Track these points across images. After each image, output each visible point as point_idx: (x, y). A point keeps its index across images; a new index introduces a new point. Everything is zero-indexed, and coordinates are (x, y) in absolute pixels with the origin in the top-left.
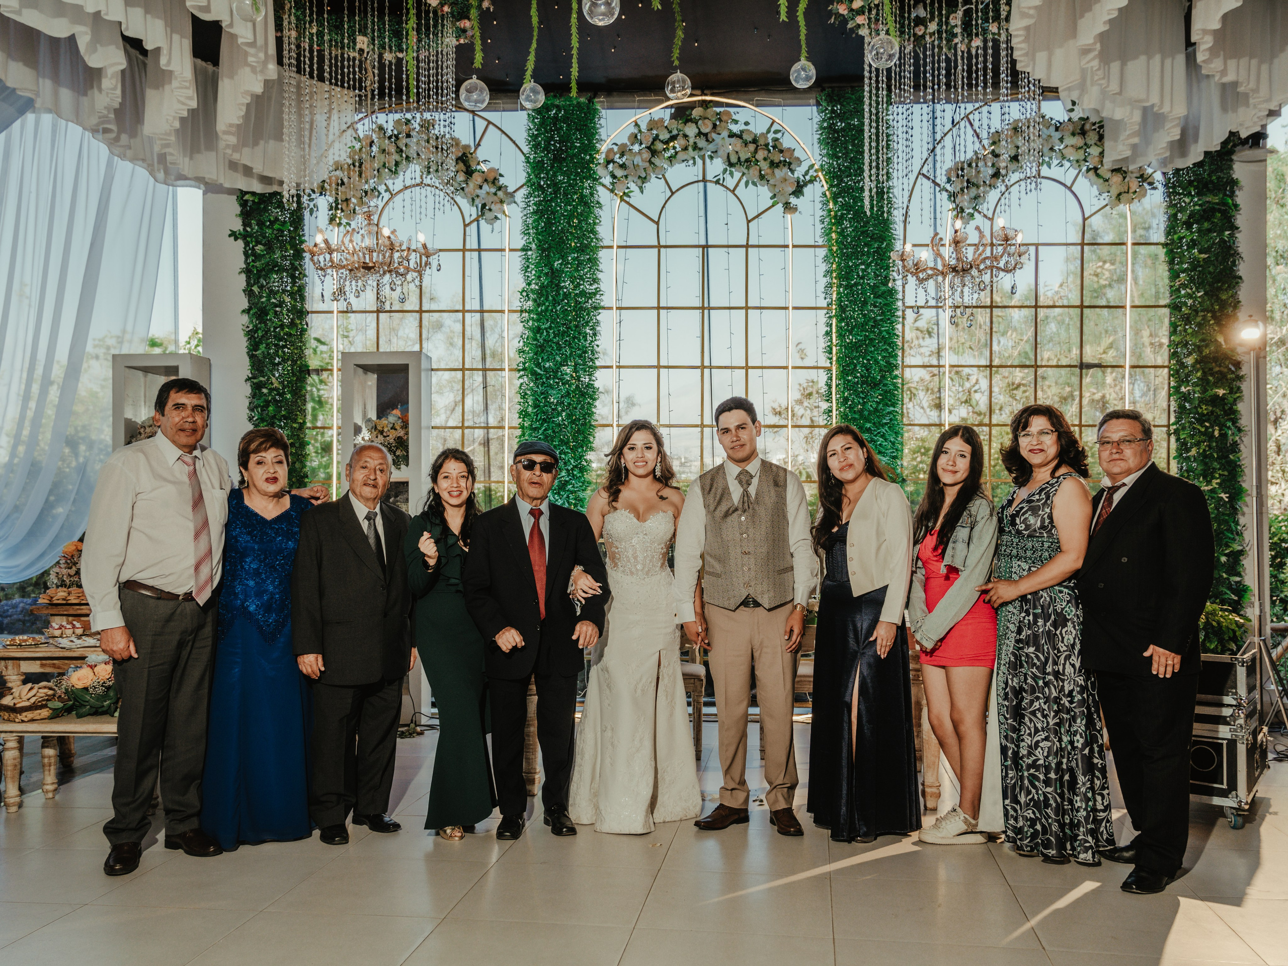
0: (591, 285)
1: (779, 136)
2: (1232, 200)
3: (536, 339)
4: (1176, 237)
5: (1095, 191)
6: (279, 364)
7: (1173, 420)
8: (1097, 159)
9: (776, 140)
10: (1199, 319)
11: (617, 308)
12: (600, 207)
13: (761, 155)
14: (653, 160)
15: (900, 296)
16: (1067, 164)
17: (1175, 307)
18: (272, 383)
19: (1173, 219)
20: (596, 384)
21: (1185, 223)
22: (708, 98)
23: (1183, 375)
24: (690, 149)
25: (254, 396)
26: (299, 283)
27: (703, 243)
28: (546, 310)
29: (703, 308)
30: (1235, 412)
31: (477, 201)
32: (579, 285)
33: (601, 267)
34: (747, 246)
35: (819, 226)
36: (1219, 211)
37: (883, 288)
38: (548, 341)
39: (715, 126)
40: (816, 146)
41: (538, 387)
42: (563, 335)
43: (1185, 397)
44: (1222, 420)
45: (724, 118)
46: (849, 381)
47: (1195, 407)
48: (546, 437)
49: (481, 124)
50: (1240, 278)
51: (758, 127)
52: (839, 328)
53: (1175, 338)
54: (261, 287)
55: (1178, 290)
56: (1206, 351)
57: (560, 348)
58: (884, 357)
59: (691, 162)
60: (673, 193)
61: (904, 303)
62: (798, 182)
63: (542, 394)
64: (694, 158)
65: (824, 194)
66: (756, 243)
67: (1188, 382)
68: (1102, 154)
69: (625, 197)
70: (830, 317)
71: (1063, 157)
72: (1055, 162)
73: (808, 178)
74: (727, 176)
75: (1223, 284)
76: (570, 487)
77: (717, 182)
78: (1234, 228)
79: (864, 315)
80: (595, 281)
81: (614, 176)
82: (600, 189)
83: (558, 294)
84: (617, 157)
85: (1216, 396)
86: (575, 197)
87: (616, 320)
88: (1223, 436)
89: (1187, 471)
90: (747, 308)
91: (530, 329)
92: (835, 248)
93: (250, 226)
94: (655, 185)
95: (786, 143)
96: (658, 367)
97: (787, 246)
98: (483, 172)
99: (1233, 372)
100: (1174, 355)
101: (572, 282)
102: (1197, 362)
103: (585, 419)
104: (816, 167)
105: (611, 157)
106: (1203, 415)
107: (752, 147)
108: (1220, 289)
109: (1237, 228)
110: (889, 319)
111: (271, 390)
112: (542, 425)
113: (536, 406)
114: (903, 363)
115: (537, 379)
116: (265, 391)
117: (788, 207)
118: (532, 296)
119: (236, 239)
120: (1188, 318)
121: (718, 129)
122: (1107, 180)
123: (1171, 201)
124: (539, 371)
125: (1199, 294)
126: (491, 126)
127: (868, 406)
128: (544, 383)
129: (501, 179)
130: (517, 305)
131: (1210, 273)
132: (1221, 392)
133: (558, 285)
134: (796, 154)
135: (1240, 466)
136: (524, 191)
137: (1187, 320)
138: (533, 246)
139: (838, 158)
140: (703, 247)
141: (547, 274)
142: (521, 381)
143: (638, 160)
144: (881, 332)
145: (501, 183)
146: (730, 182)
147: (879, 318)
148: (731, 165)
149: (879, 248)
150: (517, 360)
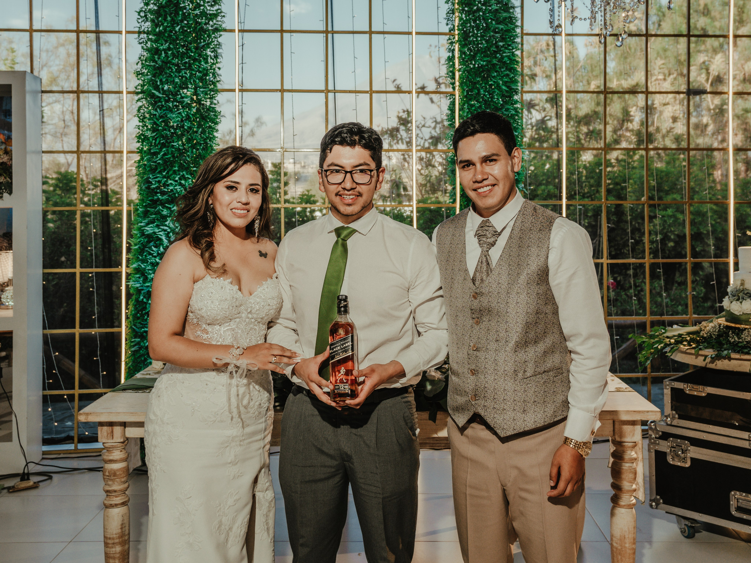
0: (212, 6)
3: (154, 61)
11: (240, 31)
15: (519, 23)
20: (218, 109)
28: (165, 30)
29: (326, 32)
32: (198, 6)
37: (505, 15)
38: (166, 63)
41: (156, 110)
42: (182, 57)
46: (473, 106)
48: (165, 162)
52: (462, 53)
57: (179, 70)
58: (505, 83)
61: (522, 29)
63: (161, 117)
70: (452, 43)
79: (487, 41)
83: (177, 14)
87: (238, 42)
91: (148, 50)
96: (282, 91)
103: (207, 143)
110: (509, 45)
112: (161, 149)
113: (155, 129)
114: (522, 88)
115: (156, 102)
118: (149, 15)
124: (157, 93)
128: (162, 106)
130: (134, 26)
133: (176, 6)
142: (140, 104)
144: (503, 57)
147: (501, 44)
150: (135, 82)
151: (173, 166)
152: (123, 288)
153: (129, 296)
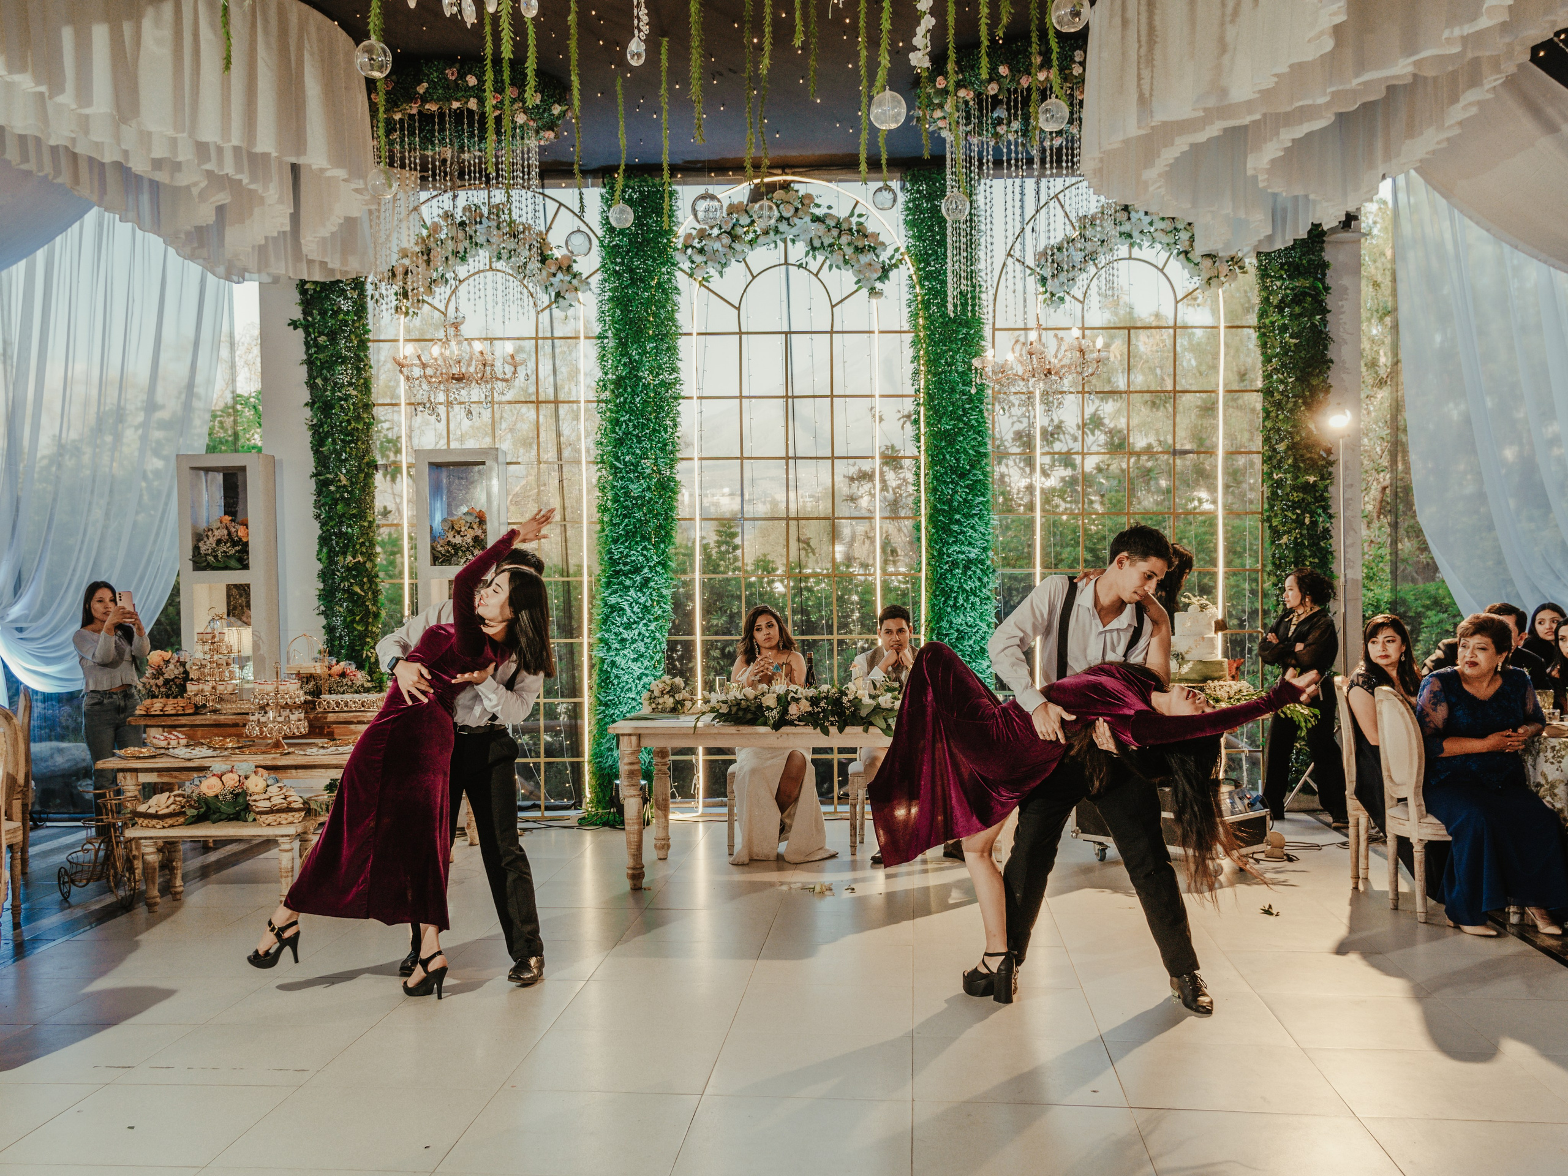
0: (670, 374)
1: (862, 220)
2: (1323, 284)
3: (614, 432)
4: (1267, 321)
5: (1186, 274)
6: (346, 460)
7: (1266, 506)
8: (1187, 243)
9: (860, 224)
10: (1290, 405)
11: (698, 398)
12: (679, 294)
13: (845, 239)
14: (733, 245)
16: (1158, 246)
17: (1268, 392)
18: (340, 481)
19: (1266, 301)
20: (678, 477)
21: (1276, 307)
22: (789, 178)
23: (1275, 462)
24: (772, 233)
25: (319, 493)
26: (364, 375)
27: (786, 329)
28: (625, 401)
29: (787, 397)
30: (1325, 499)
31: (550, 289)
32: (658, 374)
33: (680, 357)
34: (832, 332)
35: (906, 311)
36: (1310, 295)
38: (627, 434)
39: (797, 210)
40: (902, 226)
41: (617, 481)
42: (643, 428)
43: (1279, 484)
44: (1313, 507)
45: (806, 202)
46: (937, 471)
47: (1287, 494)
48: (627, 533)
49: (552, 207)
50: (1332, 362)
51: (841, 211)
52: (927, 417)
53: (1269, 424)
54: (325, 380)
55: (1270, 376)
56: (1296, 440)
57: (639, 442)
58: (974, 446)
59: (773, 245)
60: (754, 277)
62: (883, 268)
63: (622, 488)
64: (775, 242)
65: (910, 277)
66: (840, 329)
67: (1280, 468)
68: (1192, 239)
69: (704, 282)
70: (918, 404)
71: (1154, 240)
72: (1146, 244)
73: (893, 261)
74: (810, 258)
75: (1315, 369)
76: (652, 584)
77: (800, 266)
78: (1324, 311)
79: (953, 404)
80: (674, 370)
81: (693, 262)
82: (678, 274)
83: (637, 385)
84: (696, 243)
85: (1307, 483)
86: (653, 283)
87: (697, 409)
88: (1314, 523)
89: (1280, 559)
90: (832, 396)
91: (608, 420)
92: (922, 334)
93: (312, 315)
94: (735, 270)
95: (871, 227)
96: (742, 458)
97: (872, 332)
98: (557, 259)
99: (1324, 459)
100: (1267, 440)
101: (651, 372)
102: (1288, 448)
103: (667, 513)
104: (902, 250)
105: (689, 242)
106: (1294, 502)
107: (835, 232)
108: (1310, 374)
109: (1329, 311)
110: (978, 407)
111: (338, 487)
112: (622, 520)
113: (616, 500)
114: (993, 451)
115: (616, 473)
116: (332, 488)
117: (873, 291)
118: (609, 386)
119: (295, 328)
120: (1280, 404)
121: (800, 213)
122: (1197, 264)
123: (1264, 282)
124: (618, 465)
125: (1291, 380)
126: (562, 208)
127: (957, 497)
128: (623, 477)
129: (574, 265)
130: (593, 395)
131: (1301, 358)
132: (1312, 479)
133: (636, 376)
134: (881, 238)
135: (1331, 553)
136: (598, 277)
137: (1279, 405)
138: (610, 334)
139: (924, 241)
140: (786, 333)
141: (625, 364)
142: (599, 474)
143: (717, 245)
144: (970, 420)
145: (575, 270)
146: (814, 266)
147: (968, 406)
148: (814, 249)
149: (968, 334)
150: (595, 452)
151: (634, 536)
152: (585, 659)
153: (592, 666)
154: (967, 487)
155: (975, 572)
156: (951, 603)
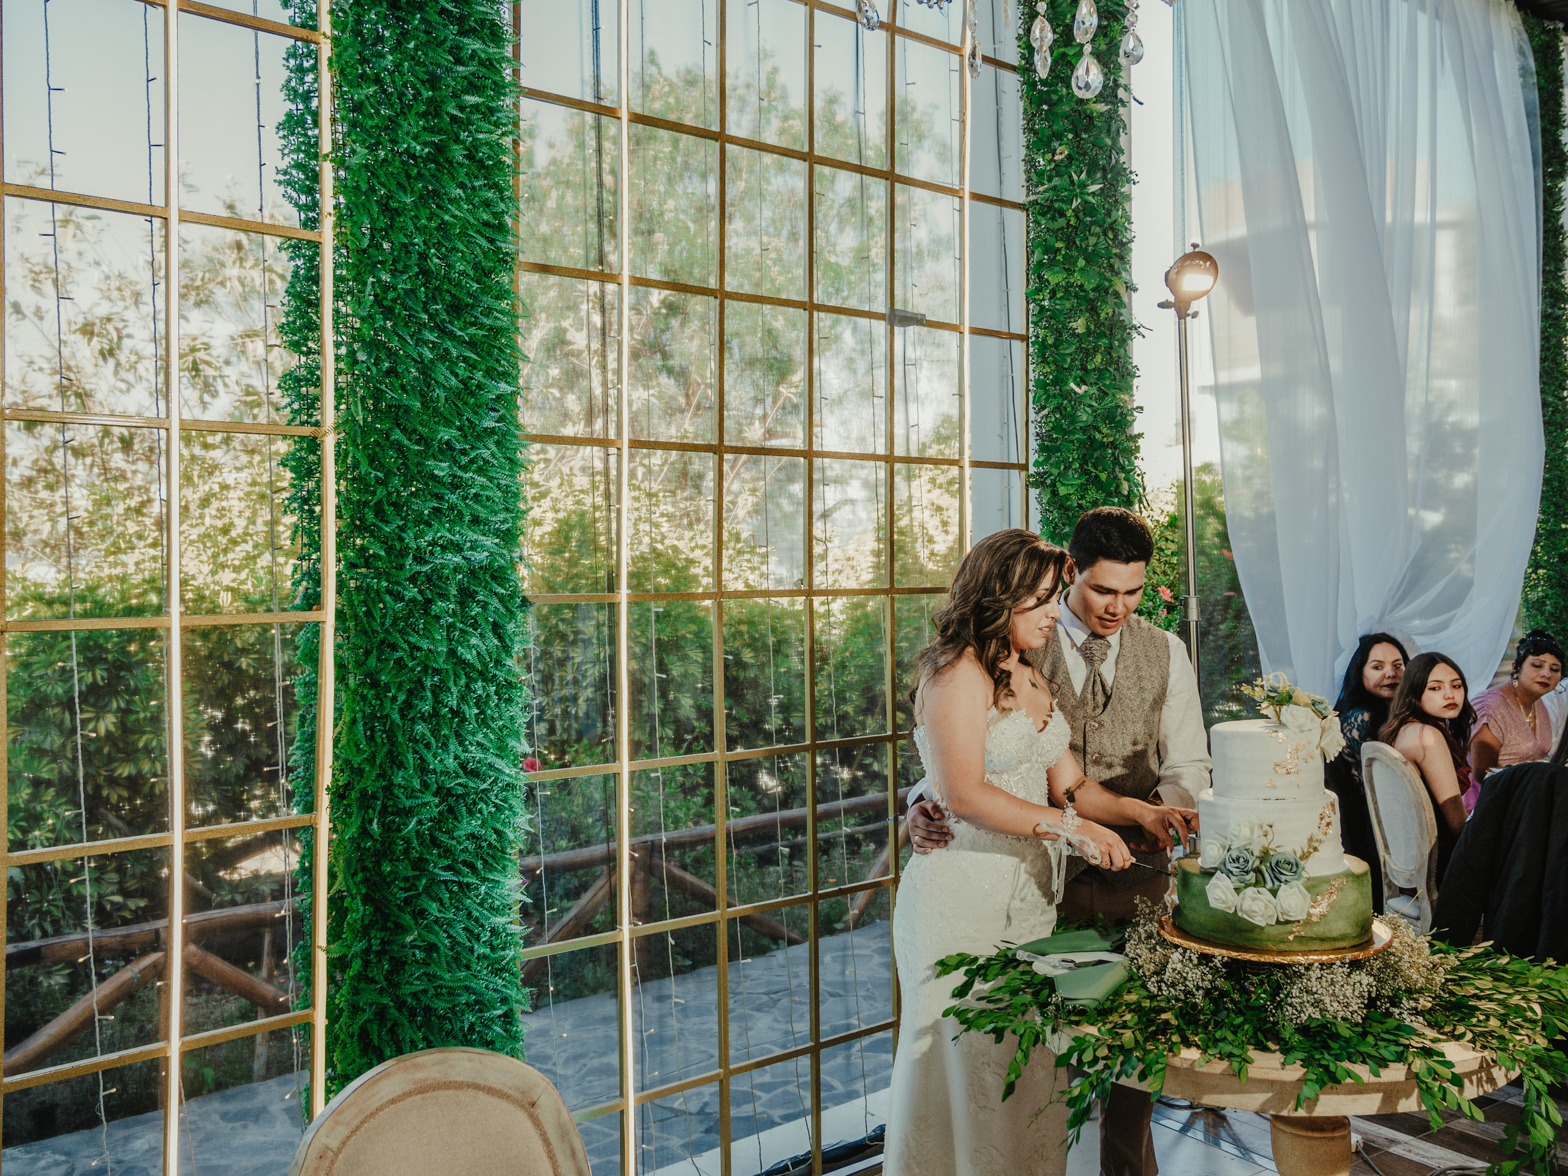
7: (1035, 453)
15: (510, 50)
17: (1039, 211)
23: (1065, 359)
55: (1042, 177)
58: (486, 226)
102: (1089, 331)
114: (516, 251)
125: (1093, 188)
144: (476, 145)
154: (472, 344)
155: (485, 606)
156: (427, 708)
